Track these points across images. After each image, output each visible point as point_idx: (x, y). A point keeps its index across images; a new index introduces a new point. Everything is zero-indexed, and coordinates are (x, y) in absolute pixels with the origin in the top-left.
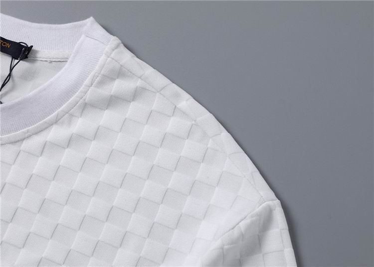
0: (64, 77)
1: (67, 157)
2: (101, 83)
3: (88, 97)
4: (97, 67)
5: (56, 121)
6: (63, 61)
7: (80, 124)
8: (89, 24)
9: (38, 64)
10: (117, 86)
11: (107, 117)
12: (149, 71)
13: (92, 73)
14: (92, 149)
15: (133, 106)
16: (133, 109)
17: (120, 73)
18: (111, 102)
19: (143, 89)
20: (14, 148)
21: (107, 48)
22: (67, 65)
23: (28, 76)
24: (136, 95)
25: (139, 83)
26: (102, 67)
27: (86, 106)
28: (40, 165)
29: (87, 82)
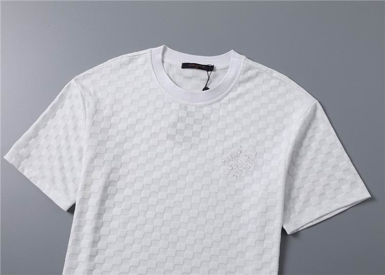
0: (230, 74)
1: (238, 102)
2: (244, 73)
3: (240, 79)
4: (241, 68)
5: (231, 91)
6: (228, 68)
7: (240, 90)
8: (233, 53)
9: (217, 72)
10: (250, 73)
11: (249, 85)
12: (260, 65)
13: (240, 70)
14: (247, 97)
15: (256, 79)
16: (257, 80)
17: (249, 68)
18: (249, 79)
19: (259, 72)
20: (218, 103)
21: (243, 60)
22: (229, 69)
23: (215, 77)
24: (257, 75)
25: (257, 70)
26: (243, 68)
27: (240, 83)
28: (230, 107)
29: (239, 74)
